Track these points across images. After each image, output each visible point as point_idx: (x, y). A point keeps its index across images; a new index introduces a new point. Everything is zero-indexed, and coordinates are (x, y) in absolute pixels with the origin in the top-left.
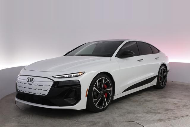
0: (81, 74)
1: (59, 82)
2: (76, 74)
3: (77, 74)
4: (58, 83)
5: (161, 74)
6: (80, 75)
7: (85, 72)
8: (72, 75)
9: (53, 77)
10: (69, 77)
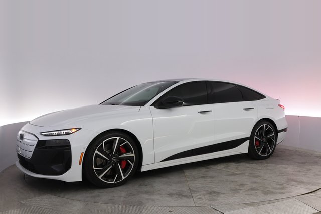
0: (74, 130)
1: (46, 140)
2: (67, 131)
3: (69, 131)
4: (45, 143)
5: (260, 135)
6: (73, 133)
7: (80, 128)
8: (62, 131)
9: (41, 133)
10: (58, 135)
